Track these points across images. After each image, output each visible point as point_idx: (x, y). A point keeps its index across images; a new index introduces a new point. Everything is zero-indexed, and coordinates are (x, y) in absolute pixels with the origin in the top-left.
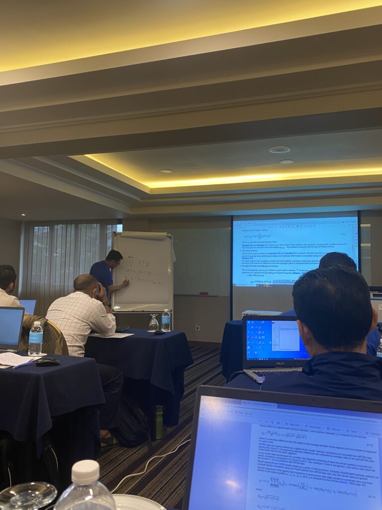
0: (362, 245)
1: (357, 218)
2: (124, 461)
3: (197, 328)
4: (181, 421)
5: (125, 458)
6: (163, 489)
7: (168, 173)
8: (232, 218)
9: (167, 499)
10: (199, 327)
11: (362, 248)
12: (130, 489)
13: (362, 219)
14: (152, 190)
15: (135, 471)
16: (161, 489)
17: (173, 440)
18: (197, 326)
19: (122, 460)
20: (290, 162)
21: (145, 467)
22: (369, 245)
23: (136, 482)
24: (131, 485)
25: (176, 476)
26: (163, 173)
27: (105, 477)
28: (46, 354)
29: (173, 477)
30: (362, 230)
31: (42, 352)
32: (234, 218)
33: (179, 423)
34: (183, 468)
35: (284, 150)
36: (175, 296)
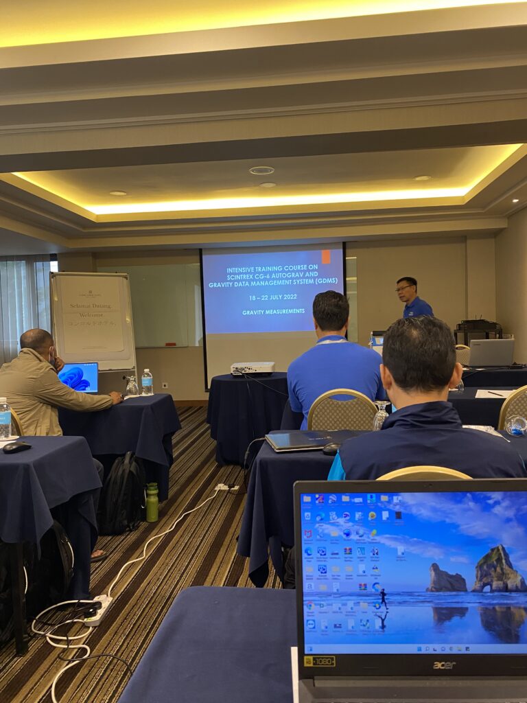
0: (347, 279)
1: (342, 250)
2: (116, 548)
3: (165, 386)
4: (171, 493)
5: (116, 544)
6: (171, 571)
7: (122, 196)
8: (200, 252)
9: (178, 581)
10: (166, 384)
11: (347, 282)
12: (132, 577)
13: (348, 251)
14: (97, 216)
15: (133, 557)
16: (168, 572)
17: (166, 517)
18: (163, 384)
19: (114, 547)
20: (271, 185)
21: (143, 551)
22: (355, 278)
23: (138, 569)
24: (133, 573)
25: (181, 555)
26: (116, 196)
27: (99, 569)
28: (18, 437)
29: (178, 557)
30: (347, 262)
31: (13, 435)
32: (203, 253)
33: (169, 497)
34: (187, 546)
35: (266, 171)
36: (137, 349)
